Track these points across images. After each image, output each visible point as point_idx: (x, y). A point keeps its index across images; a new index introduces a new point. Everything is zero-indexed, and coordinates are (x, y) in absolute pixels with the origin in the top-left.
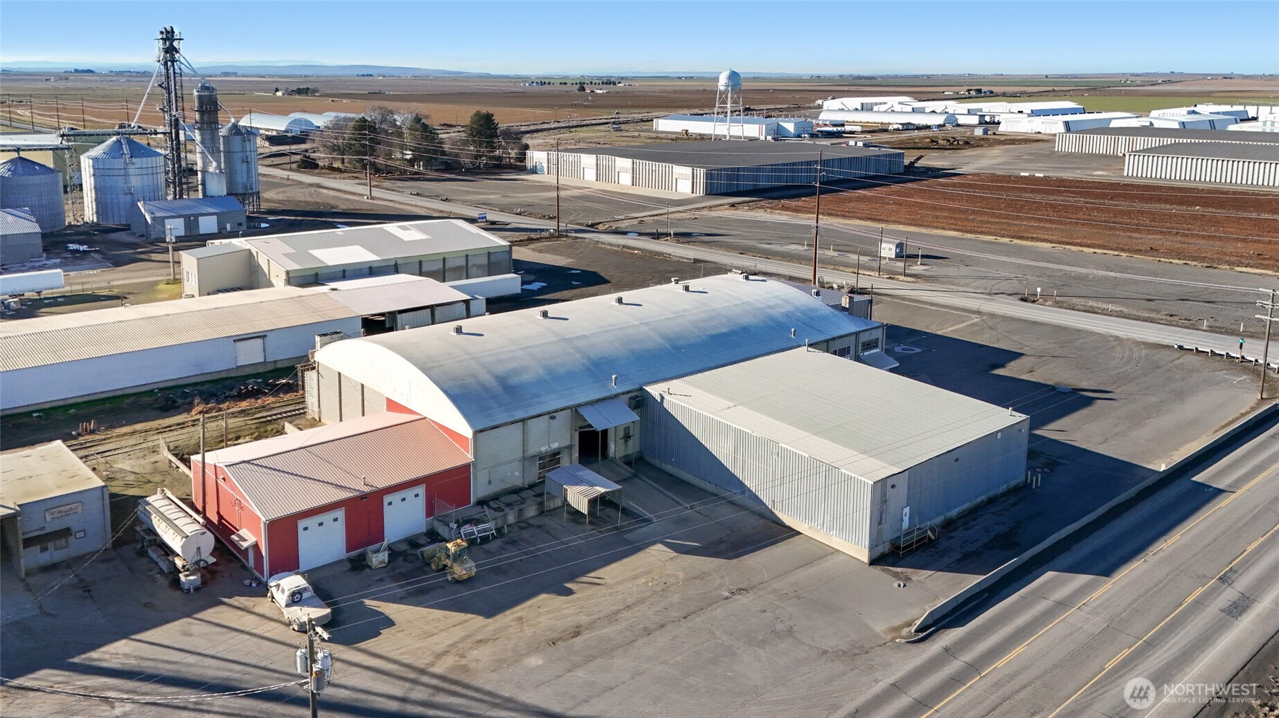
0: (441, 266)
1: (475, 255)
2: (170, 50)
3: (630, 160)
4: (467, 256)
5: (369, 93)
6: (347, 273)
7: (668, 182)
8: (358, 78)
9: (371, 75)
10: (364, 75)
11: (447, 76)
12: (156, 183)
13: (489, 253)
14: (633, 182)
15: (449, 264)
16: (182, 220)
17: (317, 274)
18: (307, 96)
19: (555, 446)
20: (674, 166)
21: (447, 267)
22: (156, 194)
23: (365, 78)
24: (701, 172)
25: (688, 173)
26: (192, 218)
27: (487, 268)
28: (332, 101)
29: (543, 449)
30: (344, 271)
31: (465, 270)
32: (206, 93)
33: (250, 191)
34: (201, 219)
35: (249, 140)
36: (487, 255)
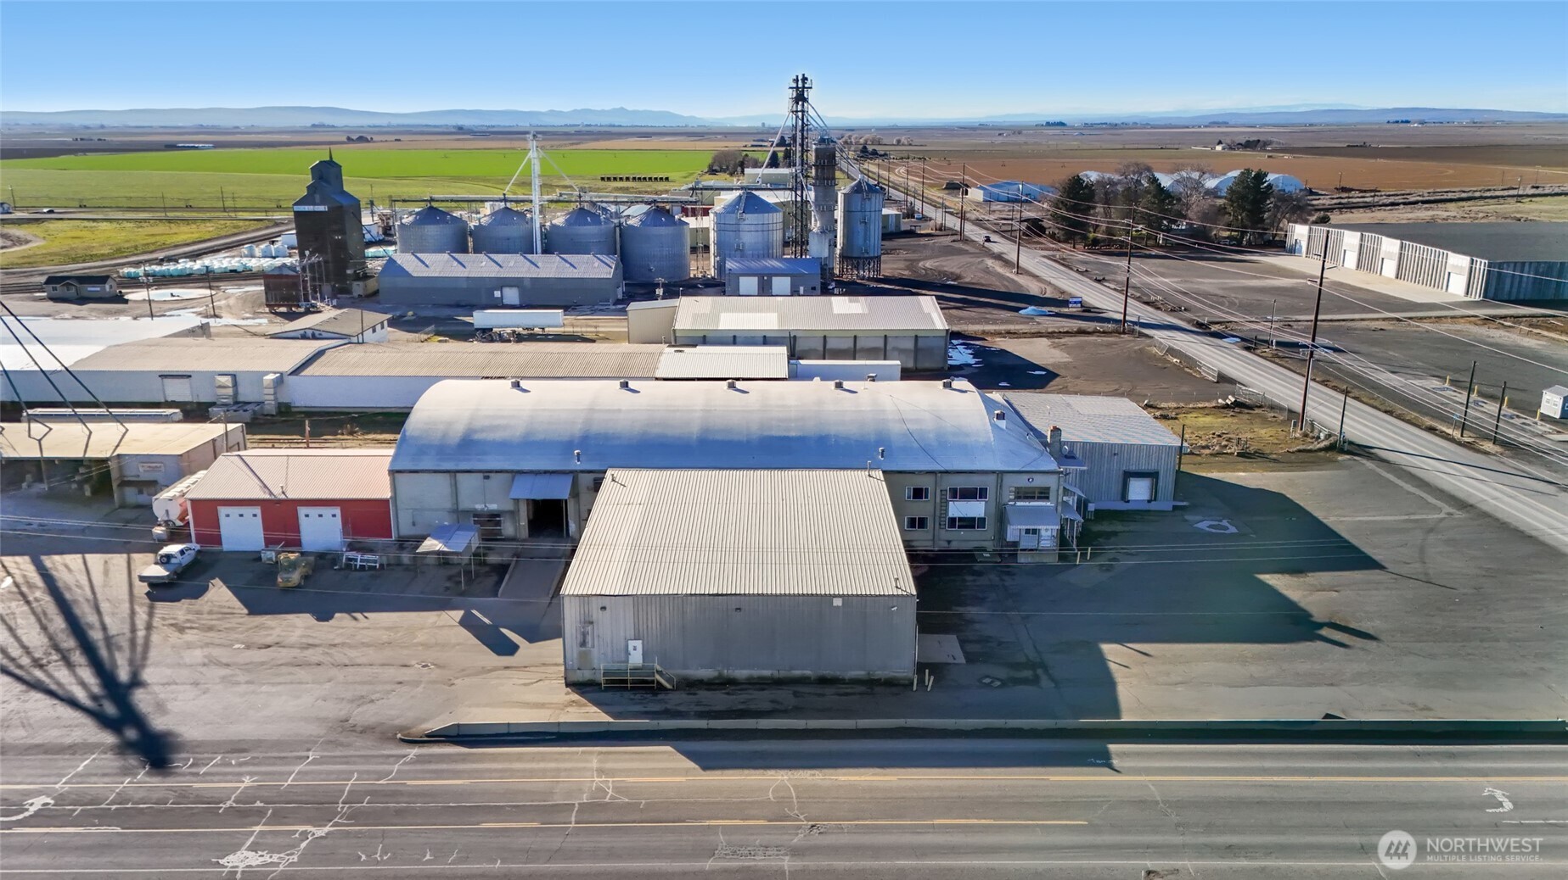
0: (852, 345)
1: (896, 337)
2: (800, 98)
3: (1398, 242)
4: (886, 336)
5: (1348, 146)
6: (738, 340)
7: (1437, 277)
8: (1388, 126)
9: (1407, 122)
10: (1397, 122)
11: (1540, 120)
12: (771, 240)
13: (916, 336)
14: (1398, 274)
15: (860, 344)
16: (756, 279)
17: (705, 336)
18: (1254, 150)
19: (493, 507)
20: (1450, 253)
21: (858, 347)
22: (771, 251)
23: (1402, 125)
24: (1482, 264)
25: (1464, 265)
26: (765, 278)
27: (912, 355)
28: (1269, 157)
29: (479, 507)
30: (735, 337)
31: (883, 352)
32: (823, 146)
33: (866, 255)
34: (774, 279)
35: (869, 199)
36: (913, 339)
